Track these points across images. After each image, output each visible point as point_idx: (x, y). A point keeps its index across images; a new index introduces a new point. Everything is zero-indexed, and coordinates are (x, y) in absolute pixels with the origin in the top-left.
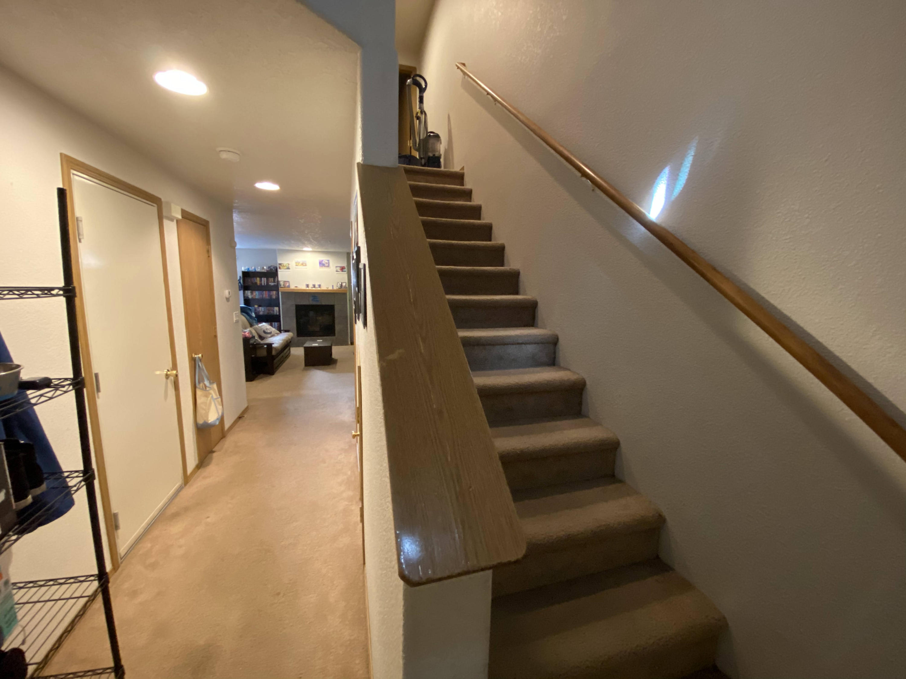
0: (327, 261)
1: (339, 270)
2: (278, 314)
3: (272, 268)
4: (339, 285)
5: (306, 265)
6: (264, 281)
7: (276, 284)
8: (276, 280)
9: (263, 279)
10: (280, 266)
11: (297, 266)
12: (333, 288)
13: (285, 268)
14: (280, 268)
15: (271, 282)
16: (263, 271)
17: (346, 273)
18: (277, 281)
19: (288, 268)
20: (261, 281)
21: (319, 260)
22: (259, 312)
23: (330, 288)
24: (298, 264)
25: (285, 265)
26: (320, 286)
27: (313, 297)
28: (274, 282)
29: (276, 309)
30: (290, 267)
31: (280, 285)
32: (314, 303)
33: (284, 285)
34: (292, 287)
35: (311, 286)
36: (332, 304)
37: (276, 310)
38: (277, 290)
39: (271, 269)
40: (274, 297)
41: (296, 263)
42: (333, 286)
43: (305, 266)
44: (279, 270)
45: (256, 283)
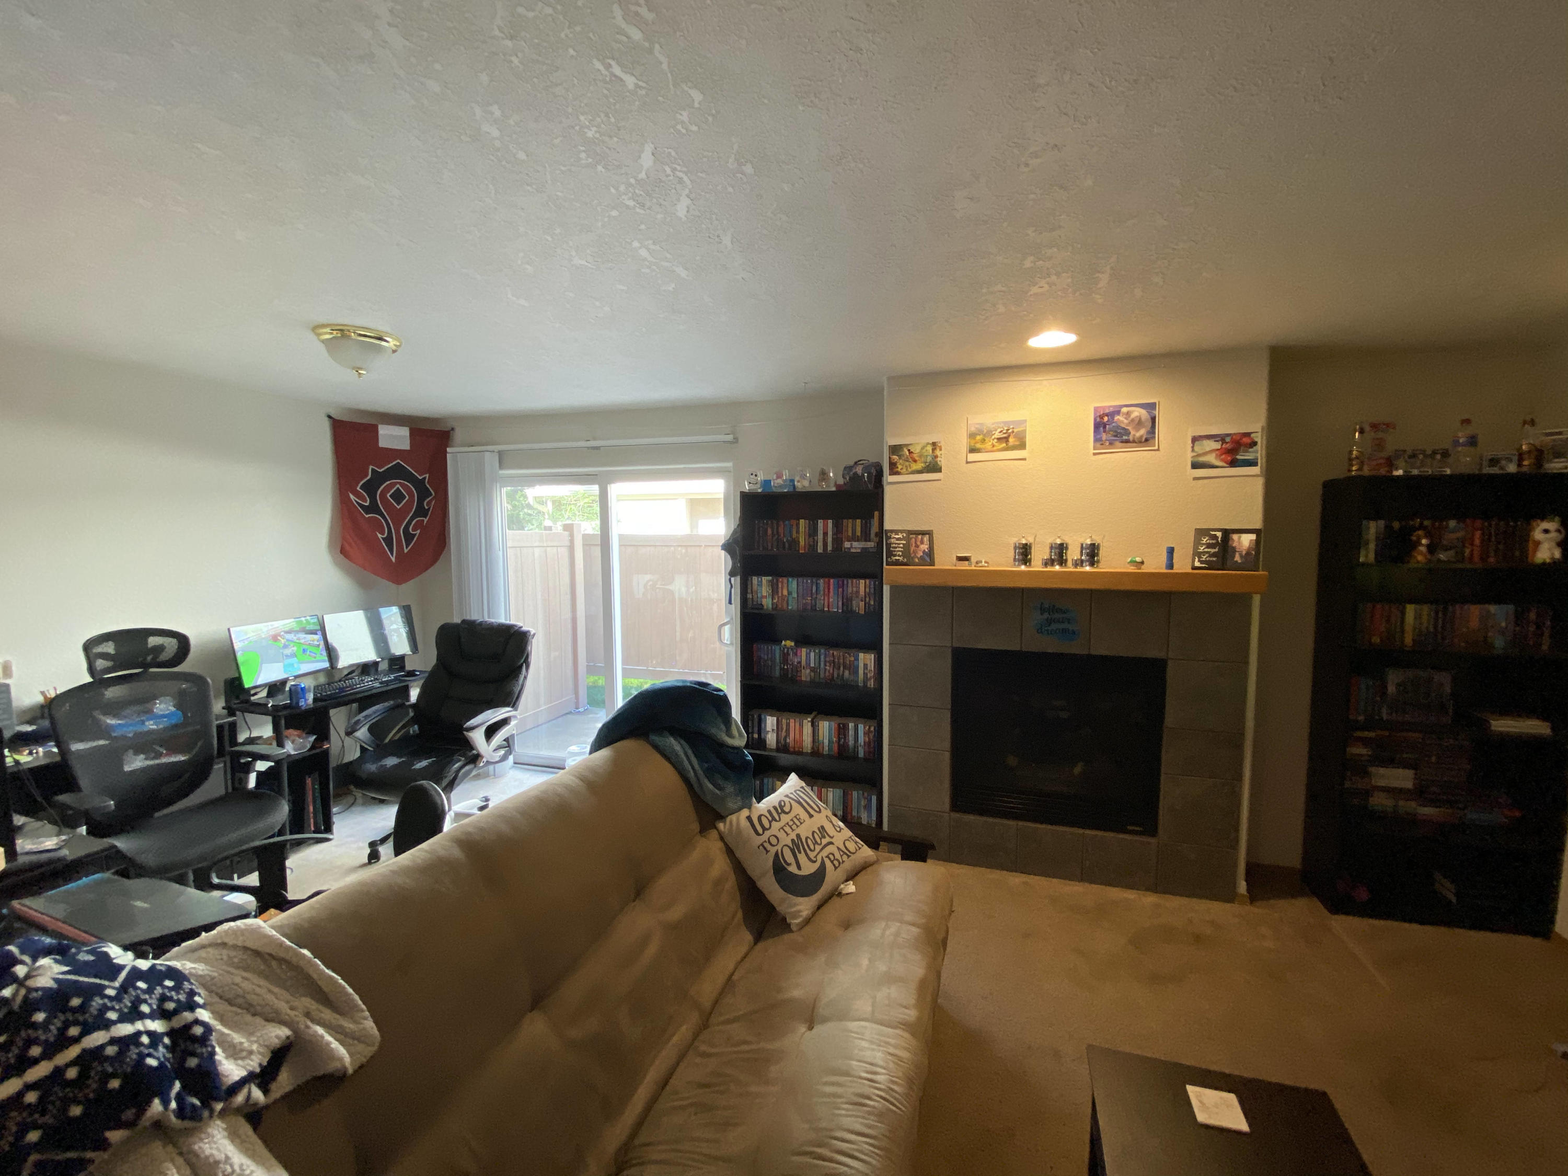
0: (1137, 412)
1: (1212, 459)
2: (871, 684)
3: (859, 470)
4: (1209, 546)
5: (1022, 446)
6: (825, 534)
7: (870, 545)
8: (875, 529)
9: (820, 523)
10: (895, 457)
11: (973, 450)
12: (1170, 565)
13: (919, 466)
14: (894, 470)
15: (854, 538)
16: (824, 487)
17: (1256, 470)
18: (876, 535)
19: (933, 468)
20: (813, 532)
21: (1096, 409)
22: (798, 668)
23: (1155, 564)
24: (983, 441)
25: (916, 450)
26: (1092, 553)
27: (1043, 610)
28: (866, 537)
29: (866, 659)
30: (942, 461)
31: (890, 554)
32: (1050, 645)
33: (907, 547)
34: (945, 561)
35: (1039, 555)
36: (1153, 652)
37: (865, 666)
38: (876, 576)
39: (855, 478)
40: (859, 607)
41: (972, 436)
42: (1171, 551)
43: (1014, 448)
44: (888, 478)
45: (795, 542)
